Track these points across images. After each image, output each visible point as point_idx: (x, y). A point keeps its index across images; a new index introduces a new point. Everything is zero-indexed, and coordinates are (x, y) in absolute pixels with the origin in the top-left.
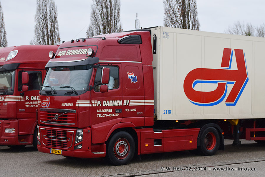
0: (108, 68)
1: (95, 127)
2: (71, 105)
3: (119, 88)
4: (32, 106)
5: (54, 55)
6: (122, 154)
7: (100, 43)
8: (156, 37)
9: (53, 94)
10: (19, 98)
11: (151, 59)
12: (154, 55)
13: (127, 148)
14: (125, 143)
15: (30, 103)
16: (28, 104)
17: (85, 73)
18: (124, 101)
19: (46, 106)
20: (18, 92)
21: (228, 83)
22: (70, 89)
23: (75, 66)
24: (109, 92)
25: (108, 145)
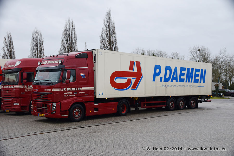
0: (70, 70)
1: (63, 102)
2: (50, 90)
3: (76, 81)
4: (28, 91)
5: (40, 63)
6: (77, 116)
7: (66, 57)
8: (95, 55)
9: (40, 84)
10: (21, 87)
11: (93, 66)
12: (94, 64)
13: (80, 113)
14: (79, 110)
15: (28, 89)
16: (26, 90)
17: (58, 73)
18: (79, 88)
19: (36, 91)
20: (21, 83)
21: (132, 78)
22: (49, 82)
23: (52, 69)
24: (70, 83)
25: (70, 111)
